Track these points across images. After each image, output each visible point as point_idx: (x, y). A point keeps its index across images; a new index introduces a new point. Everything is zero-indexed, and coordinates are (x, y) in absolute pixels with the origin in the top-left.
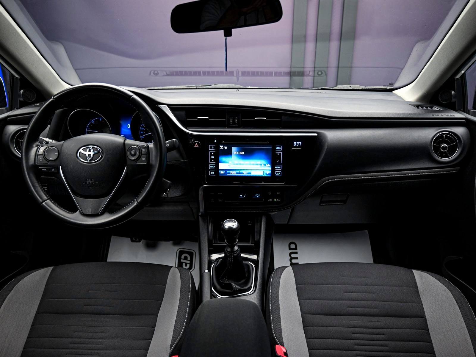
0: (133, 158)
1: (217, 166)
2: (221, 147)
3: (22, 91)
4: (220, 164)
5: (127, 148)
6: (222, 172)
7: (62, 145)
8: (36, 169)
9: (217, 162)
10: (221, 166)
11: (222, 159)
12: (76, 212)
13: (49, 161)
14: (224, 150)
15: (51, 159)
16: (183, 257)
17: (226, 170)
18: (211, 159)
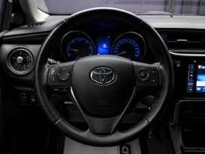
0: (144, 80)
1: (195, 83)
2: (200, 67)
3: (13, 15)
4: (198, 82)
5: (136, 70)
6: (198, 89)
7: (73, 65)
8: (48, 89)
9: (195, 80)
10: (199, 84)
11: (199, 77)
12: (86, 130)
13: (61, 81)
14: (201, 69)
15: (63, 79)
16: (123, 149)
17: (202, 87)
18: (190, 77)
